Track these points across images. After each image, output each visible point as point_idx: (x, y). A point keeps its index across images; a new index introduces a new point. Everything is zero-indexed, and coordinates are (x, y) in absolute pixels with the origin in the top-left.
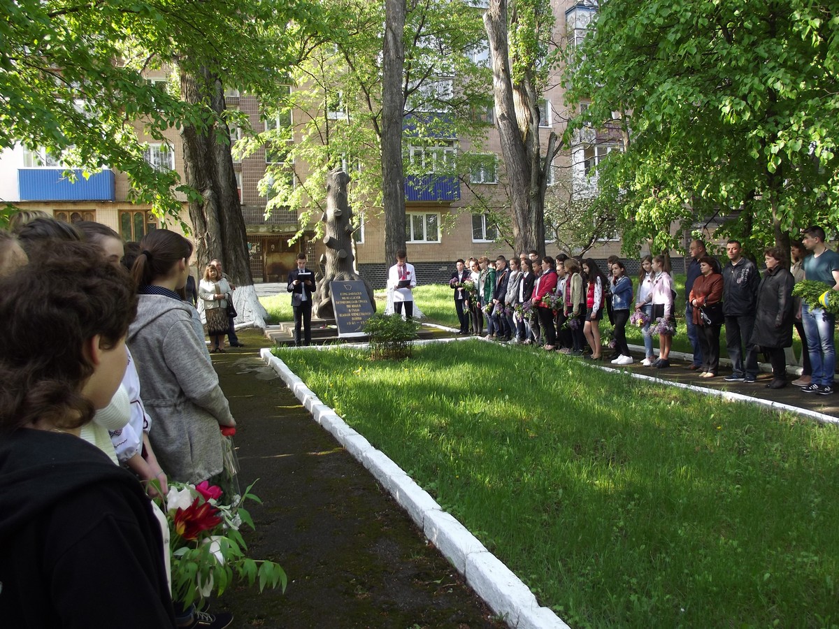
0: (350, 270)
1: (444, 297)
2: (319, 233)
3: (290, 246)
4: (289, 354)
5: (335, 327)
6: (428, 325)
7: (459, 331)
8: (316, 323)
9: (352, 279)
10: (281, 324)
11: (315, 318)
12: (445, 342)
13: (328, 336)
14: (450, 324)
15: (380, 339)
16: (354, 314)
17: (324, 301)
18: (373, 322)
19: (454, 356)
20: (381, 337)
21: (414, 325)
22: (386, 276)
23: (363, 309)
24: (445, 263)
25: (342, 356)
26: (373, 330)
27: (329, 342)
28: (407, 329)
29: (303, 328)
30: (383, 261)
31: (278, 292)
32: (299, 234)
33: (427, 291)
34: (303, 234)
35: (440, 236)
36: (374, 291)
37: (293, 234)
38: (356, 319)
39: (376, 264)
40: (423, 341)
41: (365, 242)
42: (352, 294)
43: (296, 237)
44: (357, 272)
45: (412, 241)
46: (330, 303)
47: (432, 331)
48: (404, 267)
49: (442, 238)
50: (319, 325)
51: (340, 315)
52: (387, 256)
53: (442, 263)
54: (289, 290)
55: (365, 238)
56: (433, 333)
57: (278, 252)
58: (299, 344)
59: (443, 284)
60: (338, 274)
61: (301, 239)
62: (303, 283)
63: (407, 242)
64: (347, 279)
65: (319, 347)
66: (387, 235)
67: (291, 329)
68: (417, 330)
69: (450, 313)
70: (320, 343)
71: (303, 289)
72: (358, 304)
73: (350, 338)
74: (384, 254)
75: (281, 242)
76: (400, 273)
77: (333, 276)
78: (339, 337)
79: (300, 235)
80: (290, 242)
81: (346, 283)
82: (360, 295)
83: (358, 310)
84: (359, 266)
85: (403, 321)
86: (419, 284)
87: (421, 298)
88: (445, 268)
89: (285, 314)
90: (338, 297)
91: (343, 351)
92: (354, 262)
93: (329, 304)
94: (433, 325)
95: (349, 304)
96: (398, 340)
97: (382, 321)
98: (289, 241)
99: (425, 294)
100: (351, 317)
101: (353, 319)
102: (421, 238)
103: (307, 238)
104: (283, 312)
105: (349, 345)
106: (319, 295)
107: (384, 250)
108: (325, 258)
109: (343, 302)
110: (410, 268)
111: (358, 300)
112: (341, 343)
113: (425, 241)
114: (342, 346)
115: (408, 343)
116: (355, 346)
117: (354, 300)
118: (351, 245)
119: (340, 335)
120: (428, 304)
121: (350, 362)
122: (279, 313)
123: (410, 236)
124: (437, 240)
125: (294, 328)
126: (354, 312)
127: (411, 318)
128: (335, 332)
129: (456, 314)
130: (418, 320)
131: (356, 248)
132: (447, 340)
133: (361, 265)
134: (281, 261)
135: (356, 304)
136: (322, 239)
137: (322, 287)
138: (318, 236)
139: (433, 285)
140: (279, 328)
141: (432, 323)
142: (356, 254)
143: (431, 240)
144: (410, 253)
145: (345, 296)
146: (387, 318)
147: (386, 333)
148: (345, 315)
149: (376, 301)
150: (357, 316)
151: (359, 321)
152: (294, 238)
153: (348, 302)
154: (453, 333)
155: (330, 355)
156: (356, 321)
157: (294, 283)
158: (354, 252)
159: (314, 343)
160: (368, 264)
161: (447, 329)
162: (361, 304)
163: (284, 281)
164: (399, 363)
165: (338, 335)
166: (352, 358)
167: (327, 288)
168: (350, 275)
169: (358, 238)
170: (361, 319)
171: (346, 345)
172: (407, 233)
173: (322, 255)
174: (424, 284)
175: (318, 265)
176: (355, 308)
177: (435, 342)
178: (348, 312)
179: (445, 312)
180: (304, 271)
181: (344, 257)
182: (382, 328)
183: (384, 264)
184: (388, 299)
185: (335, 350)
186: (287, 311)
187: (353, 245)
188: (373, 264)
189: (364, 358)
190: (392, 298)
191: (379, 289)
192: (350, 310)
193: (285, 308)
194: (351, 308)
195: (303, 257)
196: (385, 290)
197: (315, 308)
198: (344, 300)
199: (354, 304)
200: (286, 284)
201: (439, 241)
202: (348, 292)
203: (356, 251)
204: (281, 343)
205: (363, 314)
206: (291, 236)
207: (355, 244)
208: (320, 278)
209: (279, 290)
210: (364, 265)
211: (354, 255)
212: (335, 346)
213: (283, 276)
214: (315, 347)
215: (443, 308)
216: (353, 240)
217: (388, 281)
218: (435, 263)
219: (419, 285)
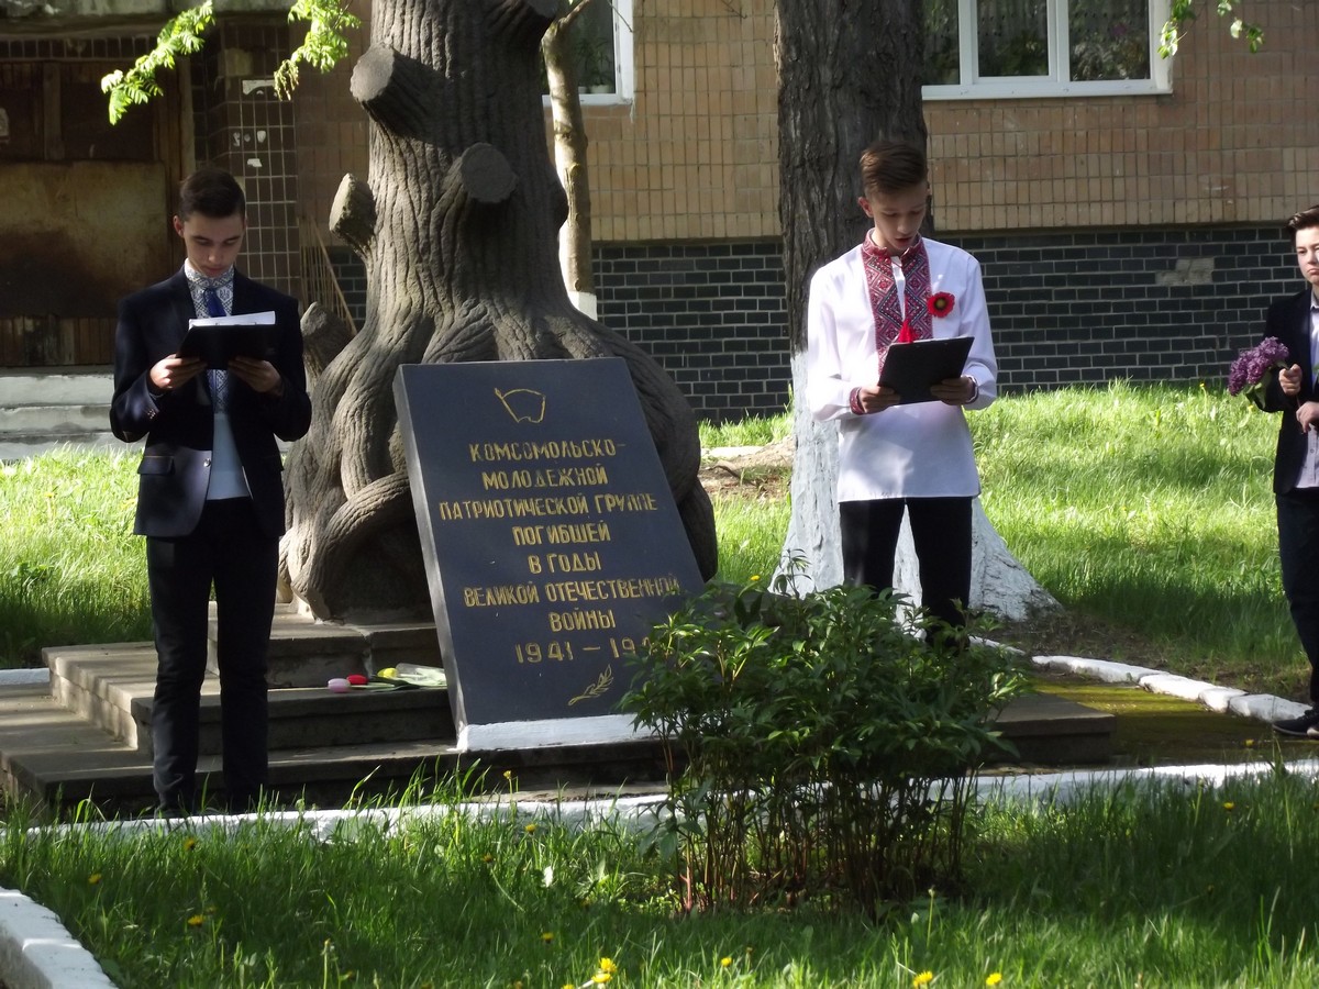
0: (539, 291)
1: (1196, 472)
2: (318, 27)
3: (115, 111)
4: (111, 869)
5: (431, 678)
6: (1077, 663)
7: (1294, 710)
8: (302, 652)
9: (551, 346)
10: (59, 661)
11: (297, 616)
12: (1204, 790)
13: (380, 742)
14: (1233, 662)
15: (742, 764)
16: (563, 591)
17: (361, 497)
18: (691, 643)
19: (1262, 888)
20: (748, 750)
21: (985, 664)
22: (788, 330)
23: (620, 557)
24: (1201, 231)
25: (478, 880)
26: (695, 699)
27: (389, 783)
28: (929, 695)
29: (211, 688)
30: (765, 224)
31: (34, 439)
32: (176, 40)
33: (1076, 429)
34: (212, 38)
35: (1164, 40)
36: (705, 433)
37: (141, 32)
38: (580, 621)
39: (717, 247)
40: (1041, 781)
41: (641, 90)
42: (550, 450)
43: (162, 54)
44: (583, 303)
45: (971, 84)
46: (397, 512)
47: (1106, 709)
48: (915, 262)
49: (1183, 64)
50: (319, 664)
51: (471, 598)
52: (788, 184)
53: (1175, 232)
54: (125, 427)
55: (641, 66)
56: (1117, 721)
57: (34, 158)
58: (183, 799)
59: (1184, 381)
60: (453, 318)
61: (198, 68)
62: (219, 377)
63: (930, 92)
64: (514, 343)
65: (324, 819)
66: (792, 40)
67: (132, 691)
68: (1000, 704)
69: (1238, 579)
70: (329, 790)
71: (220, 418)
72: (592, 518)
73: (538, 753)
74: (768, 174)
75: (52, 89)
76: (883, 306)
77: (420, 327)
78: (463, 745)
79: (190, 42)
80: (121, 91)
81: (514, 373)
82: (604, 461)
83: (594, 563)
84: (599, 262)
85: (902, 644)
86: (1014, 381)
87: (1027, 475)
88: (1196, 272)
89: (87, 589)
90: (452, 476)
91: (485, 848)
92: (566, 234)
93: (396, 516)
94: (1114, 670)
95: (528, 520)
96: (867, 771)
97: (757, 639)
98: (109, 81)
99: (1057, 452)
100: (545, 607)
101: (556, 622)
102: (1033, 62)
103: (235, 62)
104: (71, 572)
105: (531, 804)
106: (325, 460)
107: (771, 150)
108: (363, 203)
109: (491, 509)
110: (953, 269)
111: (589, 491)
112: (473, 789)
113: (1056, 81)
114: (478, 809)
115: (937, 790)
116: (570, 808)
117: (564, 493)
118: (540, 116)
119: (468, 737)
120: (1075, 518)
121: (537, 919)
122: (42, 578)
123: (951, 43)
124: (1143, 71)
125: (148, 690)
126: (561, 577)
127: (956, 619)
128: (435, 715)
129: (1277, 589)
130: (1007, 629)
131: (577, 138)
132: (1215, 774)
133: (611, 249)
134: (52, 222)
135: (578, 520)
136: (344, 69)
137: (348, 403)
138: (315, 48)
139: (1117, 388)
140: (44, 689)
141: (1106, 656)
142: (579, 174)
143: (1097, 72)
144: (951, 164)
145: (505, 466)
146: (790, 616)
147: (784, 720)
148: (503, 597)
149: (716, 498)
150: (584, 605)
151: (600, 636)
152: (146, 64)
153: (522, 507)
154: (1254, 724)
155: (395, 874)
156: (578, 637)
157: (161, 372)
158: (563, 160)
159: (288, 789)
160: (659, 247)
161: (1217, 698)
162: (612, 519)
163: (84, 364)
164: (877, 936)
165: (452, 738)
166: (549, 893)
167: (379, 414)
168: (537, 324)
169: (590, 66)
170: (609, 621)
171: (505, 801)
172: (936, 28)
173: (345, 185)
174: (1049, 383)
175: (314, 254)
176: (569, 549)
177: (1128, 787)
178: (525, 578)
179: (1200, 575)
180: (226, 295)
181: (495, 195)
182: (756, 686)
183: (769, 245)
184: (800, 482)
185: (430, 836)
186: (97, 570)
187: (558, 115)
188: (695, 247)
189: (636, 894)
190: (827, 479)
191: (735, 418)
192: (534, 565)
193: (86, 551)
194: (543, 549)
195: (219, 200)
196: (776, 423)
197: (296, 547)
198: (494, 494)
199: (568, 520)
200: (101, 387)
201: (1159, 80)
202: (523, 435)
203: (579, 155)
204: (60, 797)
205: (625, 590)
206: (124, 52)
207: (572, 106)
208: (334, 338)
209: (47, 422)
210: (635, 249)
211: (565, 182)
212: (433, 812)
213: (68, 328)
214: (291, 816)
215: (1187, 550)
216: (554, 79)
217: (797, 363)
218: (1131, 233)
219: (1015, 392)
